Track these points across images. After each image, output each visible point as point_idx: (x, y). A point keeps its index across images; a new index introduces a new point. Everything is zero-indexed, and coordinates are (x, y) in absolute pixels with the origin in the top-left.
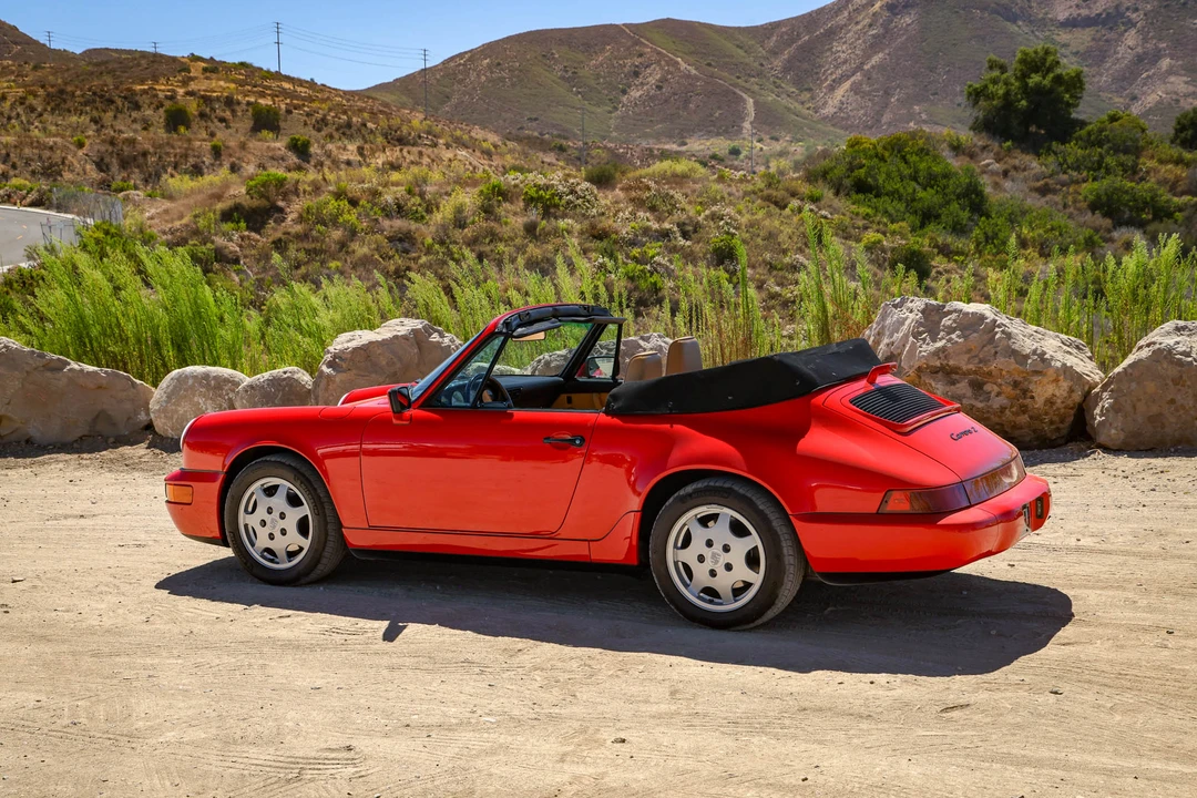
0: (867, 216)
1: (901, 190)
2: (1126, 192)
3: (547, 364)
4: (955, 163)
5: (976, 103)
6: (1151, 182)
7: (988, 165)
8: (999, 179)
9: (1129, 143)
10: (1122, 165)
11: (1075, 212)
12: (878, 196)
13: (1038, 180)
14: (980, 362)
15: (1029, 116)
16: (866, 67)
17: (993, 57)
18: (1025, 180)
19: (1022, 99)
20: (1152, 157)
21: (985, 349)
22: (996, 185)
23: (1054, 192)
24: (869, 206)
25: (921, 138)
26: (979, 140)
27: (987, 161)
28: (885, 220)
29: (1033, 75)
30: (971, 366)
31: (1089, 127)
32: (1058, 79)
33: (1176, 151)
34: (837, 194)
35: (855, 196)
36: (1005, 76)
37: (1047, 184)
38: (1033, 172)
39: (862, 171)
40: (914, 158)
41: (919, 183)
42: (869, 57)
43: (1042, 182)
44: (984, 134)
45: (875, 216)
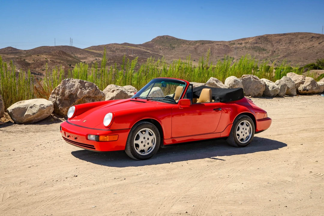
14: (95, 95)
21: (96, 91)
30: (93, 96)
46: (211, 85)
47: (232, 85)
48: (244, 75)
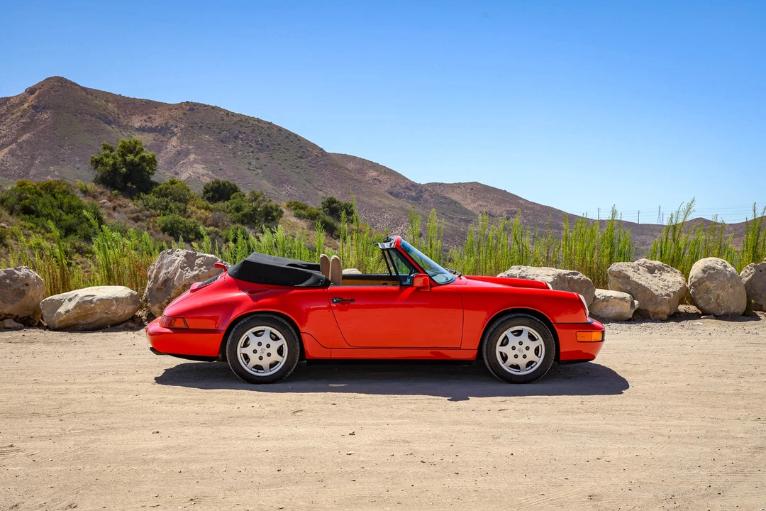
0: (31, 228)
1: (53, 214)
2: (181, 223)
4: (85, 201)
5: (96, 168)
6: (193, 219)
7: (104, 203)
8: (111, 212)
9: (182, 197)
10: (178, 208)
11: (154, 233)
12: (37, 216)
13: (133, 213)
15: (127, 177)
16: (19, 141)
17: (105, 143)
18: (126, 213)
19: (123, 167)
20: (194, 205)
22: (109, 215)
23: (143, 220)
24: (32, 222)
25: (64, 184)
26: (99, 189)
27: (103, 201)
28: (43, 231)
29: (129, 155)
31: (161, 186)
32: (143, 158)
33: (205, 203)
34: (11, 214)
35: (23, 216)
36: (113, 154)
37: (138, 216)
38: (131, 208)
39: (27, 201)
40: (60, 196)
41: (63, 210)
42: (21, 135)
43: (135, 215)
44: (101, 185)
45: (36, 228)
46: (615, 276)
47: (696, 280)
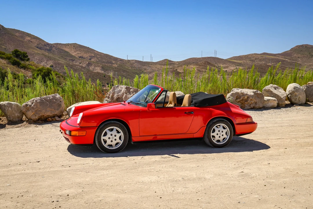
3: (36, 101)
47: (292, 92)
48: (310, 82)
